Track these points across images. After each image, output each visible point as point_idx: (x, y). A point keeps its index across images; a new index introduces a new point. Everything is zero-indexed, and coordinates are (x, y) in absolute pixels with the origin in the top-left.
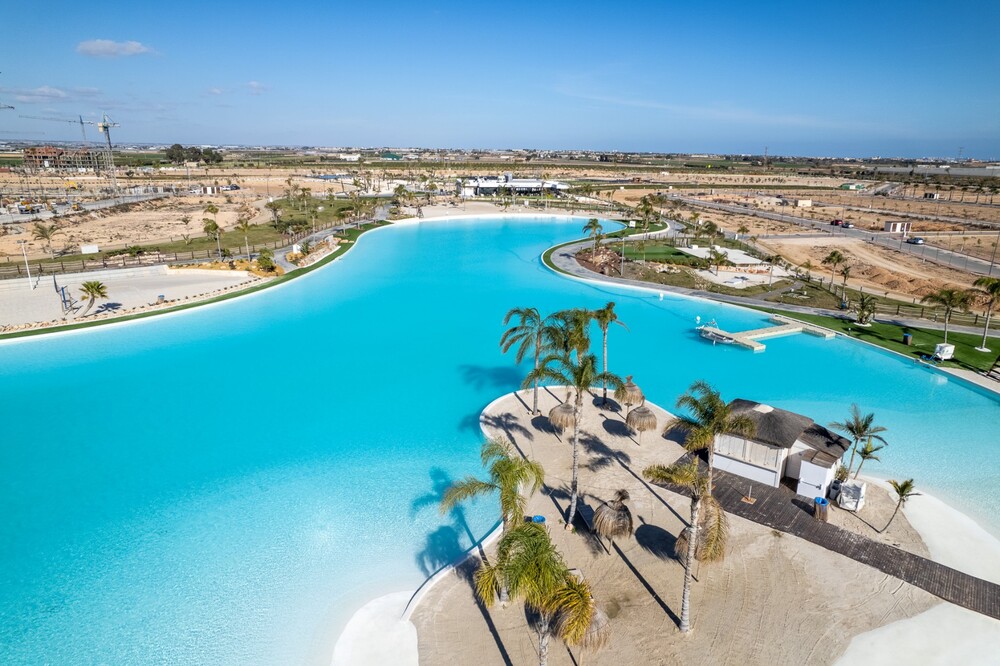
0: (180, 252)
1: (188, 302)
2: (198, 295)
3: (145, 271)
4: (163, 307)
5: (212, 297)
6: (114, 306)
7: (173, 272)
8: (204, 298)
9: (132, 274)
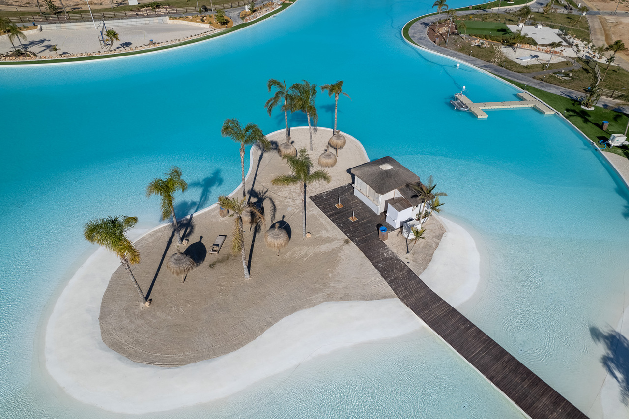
0: (180, 7)
1: (166, 45)
2: (174, 40)
3: (156, 20)
4: (152, 47)
5: (181, 41)
6: (128, 44)
7: (170, 22)
8: (177, 42)
9: (148, 22)
